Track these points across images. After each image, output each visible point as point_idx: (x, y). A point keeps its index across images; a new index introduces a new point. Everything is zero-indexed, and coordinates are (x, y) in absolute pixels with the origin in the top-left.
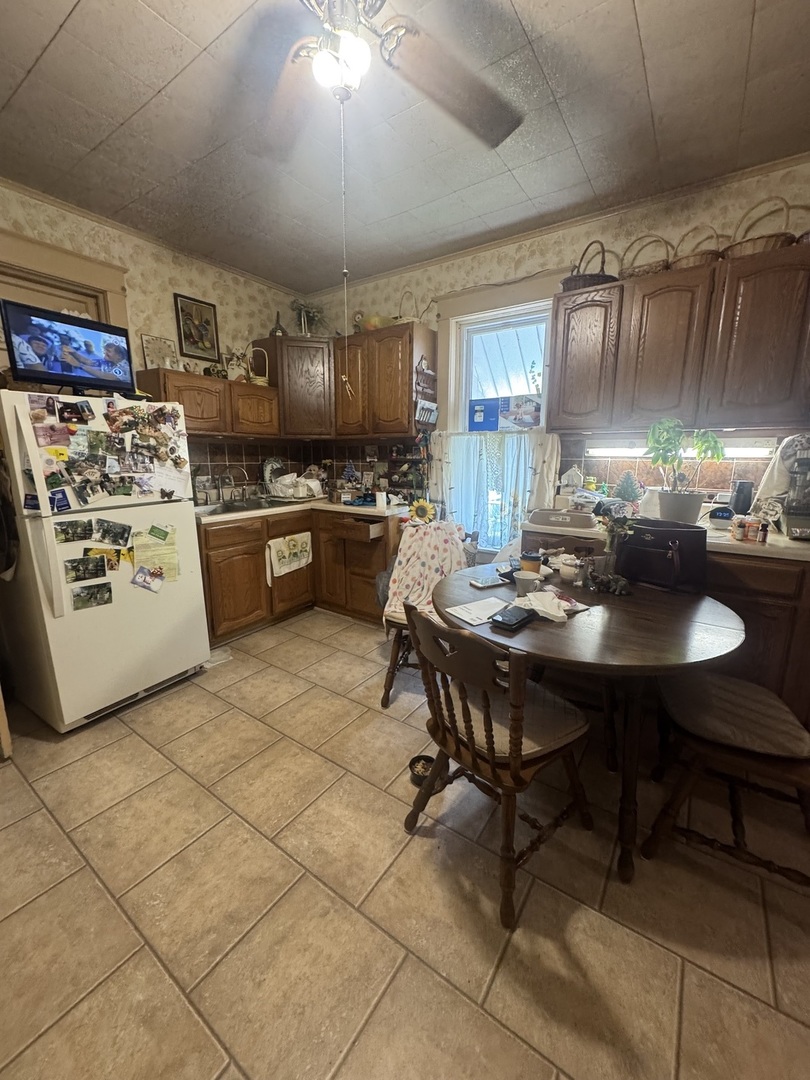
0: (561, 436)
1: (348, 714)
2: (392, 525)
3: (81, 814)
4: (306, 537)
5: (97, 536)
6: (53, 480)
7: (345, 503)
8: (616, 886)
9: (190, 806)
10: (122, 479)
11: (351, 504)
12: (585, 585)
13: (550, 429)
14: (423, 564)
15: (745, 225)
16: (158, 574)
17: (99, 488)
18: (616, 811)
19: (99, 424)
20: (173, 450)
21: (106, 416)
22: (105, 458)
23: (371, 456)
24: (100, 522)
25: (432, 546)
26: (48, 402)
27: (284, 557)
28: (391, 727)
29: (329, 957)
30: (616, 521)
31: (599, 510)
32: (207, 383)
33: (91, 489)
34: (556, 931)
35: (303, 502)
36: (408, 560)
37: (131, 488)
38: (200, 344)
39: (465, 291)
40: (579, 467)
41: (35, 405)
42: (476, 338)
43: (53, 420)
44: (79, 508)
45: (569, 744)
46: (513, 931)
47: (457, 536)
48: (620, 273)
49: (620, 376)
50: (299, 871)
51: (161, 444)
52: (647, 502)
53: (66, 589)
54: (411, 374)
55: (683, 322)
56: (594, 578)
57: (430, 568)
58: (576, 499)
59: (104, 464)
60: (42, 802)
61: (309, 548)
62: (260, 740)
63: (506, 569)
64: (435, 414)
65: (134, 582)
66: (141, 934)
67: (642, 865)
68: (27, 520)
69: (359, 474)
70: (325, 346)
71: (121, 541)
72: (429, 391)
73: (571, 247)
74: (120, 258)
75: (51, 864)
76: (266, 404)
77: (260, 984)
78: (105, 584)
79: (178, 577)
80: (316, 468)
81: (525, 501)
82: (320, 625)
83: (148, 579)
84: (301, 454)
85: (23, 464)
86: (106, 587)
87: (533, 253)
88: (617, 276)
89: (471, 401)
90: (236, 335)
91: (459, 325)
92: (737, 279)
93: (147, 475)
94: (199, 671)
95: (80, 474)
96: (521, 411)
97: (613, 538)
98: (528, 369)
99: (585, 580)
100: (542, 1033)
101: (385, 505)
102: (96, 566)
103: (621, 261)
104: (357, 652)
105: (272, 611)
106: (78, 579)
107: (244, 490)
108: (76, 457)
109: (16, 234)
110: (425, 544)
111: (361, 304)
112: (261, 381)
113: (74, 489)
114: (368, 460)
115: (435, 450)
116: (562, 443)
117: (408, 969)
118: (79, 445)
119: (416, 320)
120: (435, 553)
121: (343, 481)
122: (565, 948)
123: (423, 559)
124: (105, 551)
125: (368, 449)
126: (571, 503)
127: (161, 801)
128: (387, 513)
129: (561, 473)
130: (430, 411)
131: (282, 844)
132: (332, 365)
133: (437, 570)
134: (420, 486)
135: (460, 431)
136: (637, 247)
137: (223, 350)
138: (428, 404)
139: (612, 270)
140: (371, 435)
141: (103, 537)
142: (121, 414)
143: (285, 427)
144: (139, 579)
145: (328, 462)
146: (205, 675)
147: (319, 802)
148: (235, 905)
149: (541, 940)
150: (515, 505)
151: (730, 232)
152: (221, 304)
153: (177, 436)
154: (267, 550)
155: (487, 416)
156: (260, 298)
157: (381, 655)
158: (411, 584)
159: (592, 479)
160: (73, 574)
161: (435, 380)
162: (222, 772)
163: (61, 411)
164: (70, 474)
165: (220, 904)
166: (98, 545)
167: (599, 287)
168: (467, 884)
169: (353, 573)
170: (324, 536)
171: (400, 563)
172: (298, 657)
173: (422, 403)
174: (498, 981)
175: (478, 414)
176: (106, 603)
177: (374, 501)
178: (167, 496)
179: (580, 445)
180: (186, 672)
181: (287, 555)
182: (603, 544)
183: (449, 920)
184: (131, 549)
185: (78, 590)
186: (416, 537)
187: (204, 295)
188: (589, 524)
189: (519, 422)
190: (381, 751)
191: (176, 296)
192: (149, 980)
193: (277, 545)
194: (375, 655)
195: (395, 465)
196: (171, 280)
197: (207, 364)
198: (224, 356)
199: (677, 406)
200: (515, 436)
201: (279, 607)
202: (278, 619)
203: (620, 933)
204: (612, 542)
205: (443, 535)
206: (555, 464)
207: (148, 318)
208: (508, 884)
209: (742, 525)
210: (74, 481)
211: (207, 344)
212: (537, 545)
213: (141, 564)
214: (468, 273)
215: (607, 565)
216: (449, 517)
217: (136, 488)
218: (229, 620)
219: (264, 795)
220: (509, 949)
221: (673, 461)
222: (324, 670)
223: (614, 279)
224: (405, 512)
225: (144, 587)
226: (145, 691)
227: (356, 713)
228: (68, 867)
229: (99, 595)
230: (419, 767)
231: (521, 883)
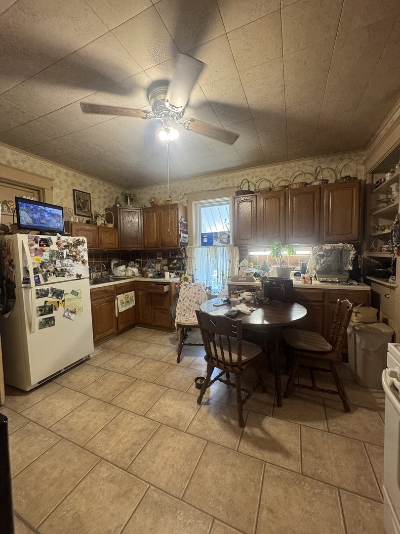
0: (239, 247)
1: (163, 367)
2: (173, 286)
3: (50, 421)
4: (132, 294)
5: (50, 295)
6: (36, 271)
7: (151, 277)
8: (277, 409)
9: (103, 410)
10: (62, 270)
11: (154, 278)
12: (255, 302)
13: (235, 245)
14: (190, 301)
15: (293, 177)
16: (73, 312)
17: (52, 274)
18: (274, 386)
19: (54, 247)
20: (82, 257)
21: (57, 244)
22: (56, 261)
23: (159, 257)
24: (52, 289)
25: (193, 293)
26: (35, 239)
27: (123, 303)
28: (183, 370)
29: (178, 449)
30: (263, 278)
31: (256, 275)
32: (88, 227)
33: (49, 275)
34: (259, 425)
35: (131, 278)
36: (184, 299)
37: (65, 273)
38: (83, 210)
39: (198, 192)
40: (247, 259)
41: (30, 240)
42: (202, 209)
43: (37, 246)
44: (44, 283)
45: (256, 356)
46: (244, 428)
47: (203, 288)
48: (255, 190)
49: (258, 226)
50: (158, 424)
51: (78, 254)
52: (273, 271)
53: (37, 319)
54: (178, 223)
55: (278, 208)
56: (258, 299)
57: (193, 302)
58: (247, 272)
59: (55, 263)
60: (29, 419)
61: (134, 299)
62: (127, 382)
63: (225, 299)
64: (188, 239)
65: (64, 316)
66: (98, 456)
67: (285, 401)
68: (23, 289)
69: (153, 265)
70: (139, 211)
71: (60, 297)
72: (185, 230)
73: (237, 179)
74: (51, 175)
75: (45, 441)
76: (113, 235)
77: (154, 461)
78: (52, 317)
79: (82, 313)
80: (133, 263)
81: (227, 273)
82: (140, 334)
83: (70, 314)
84: (126, 257)
85: (23, 265)
86: (53, 319)
87: (223, 180)
88: (254, 191)
89: (202, 234)
90: (99, 205)
91: (196, 204)
92: (293, 195)
93: (72, 268)
94: (88, 358)
95: (45, 268)
96: (222, 237)
97: (263, 284)
98: (224, 221)
99: (254, 300)
100: (258, 454)
101: (169, 277)
102: (49, 309)
103: (255, 186)
104: (161, 343)
105: (118, 329)
106: (42, 315)
107: (102, 273)
108: (44, 261)
109: (8, 166)
110: (191, 292)
111: (154, 194)
112: (111, 226)
113: (43, 274)
114: (158, 258)
115: (188, 254)
116: (239, 250)
117: (209, 446)
118: (46, 256)
119: (179, 202)
120: (195, 295)
121: (146, 268)
122: (262, 429)
123: (190, 298)
124: (53, 302)
125: (158, 254)
126: (245, 273)
127: (88, 410)
128: (171, 281)
129: (240, 262)
130: (186, 238)
131: (148, 416)
132: (142, 219)
133: (196, 303)
134: (184, 269)
135: (198, 246)
136: (260, 181)
137: (93, 212)
138: (185, 235)
139: (252, 189)
140: (160, 248)
141: (53, 296)
142: (63, 242)
143: (121, 245)
144: (66, 315)
145: (139, 260)
146: (90, 360)
147: (160, 400)
148: (135, 440)
149: (254, 429)
150: (223, 275)
151: (289, 179)
152: (93, 193)
153: (83, 251)
154: (116, 300)
155: (209, 240)
156: (109, 191)
157: (171, 343)
158: (186, 309)
159: (252, 263)
160: (40, 313)
161: (187, 226)
162: (113, 396)
163: (40, 242)
164: (42, 268)
165: (128, 441)
166: (51, 299)
167: (248, 195)
168: (225, 417)
169: (155, 309)
170: (141, 293)
171: (180, 301)
172: (134, 348)
173: (183, 235)
174: (241, 443)
175: (205, 239)
176: (52, 326)
177: (164, 276)
178: (79, 277)
179: (246, 251)
180: (82, 359)
181: (124, 302)
182: (259, 287)
183: (221, 429)
184: (63, 301)
185: (41, 320)
186: (186, 289)
187: (86, 189)
188: (253, 280)
189: (222, 242)
190: (181, 379)
191: (74, 190)
192: (107, 469)
193: (120, 297)
194: (169, 343)
195: (170, 260)
196: (72, 183)
197: (88, 219)
198: (93, 215)
199: (279, 237)
200: (221, 248)
201: (121, 327)
202: (119, 333)
203: (281, 422)
204: (262, 286)
205: (197, 288)
206: (238, 258)
207: (62, 199)
208: (241, 411)
209: (304, 278)
210: (43, 271)
211: (86, 210)
212: (235, 289)
213: (67, 307)
214: (199, 185)
215: (261, 294)
216: (196, 281)
217: (67, 273)
218: (99, 333)
219: (135, 402)
220: (244, 433)
221: (280, 256)
222: (147, 352)
223: (253, 193)
224: (177, 280)
225: (68, 318)
226: (65, 369)
227: (166, 366)
228: (54, 441)
229: (48, 323)
230: (199, 382)
231: (244, 414)
